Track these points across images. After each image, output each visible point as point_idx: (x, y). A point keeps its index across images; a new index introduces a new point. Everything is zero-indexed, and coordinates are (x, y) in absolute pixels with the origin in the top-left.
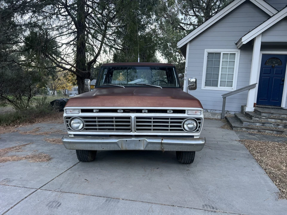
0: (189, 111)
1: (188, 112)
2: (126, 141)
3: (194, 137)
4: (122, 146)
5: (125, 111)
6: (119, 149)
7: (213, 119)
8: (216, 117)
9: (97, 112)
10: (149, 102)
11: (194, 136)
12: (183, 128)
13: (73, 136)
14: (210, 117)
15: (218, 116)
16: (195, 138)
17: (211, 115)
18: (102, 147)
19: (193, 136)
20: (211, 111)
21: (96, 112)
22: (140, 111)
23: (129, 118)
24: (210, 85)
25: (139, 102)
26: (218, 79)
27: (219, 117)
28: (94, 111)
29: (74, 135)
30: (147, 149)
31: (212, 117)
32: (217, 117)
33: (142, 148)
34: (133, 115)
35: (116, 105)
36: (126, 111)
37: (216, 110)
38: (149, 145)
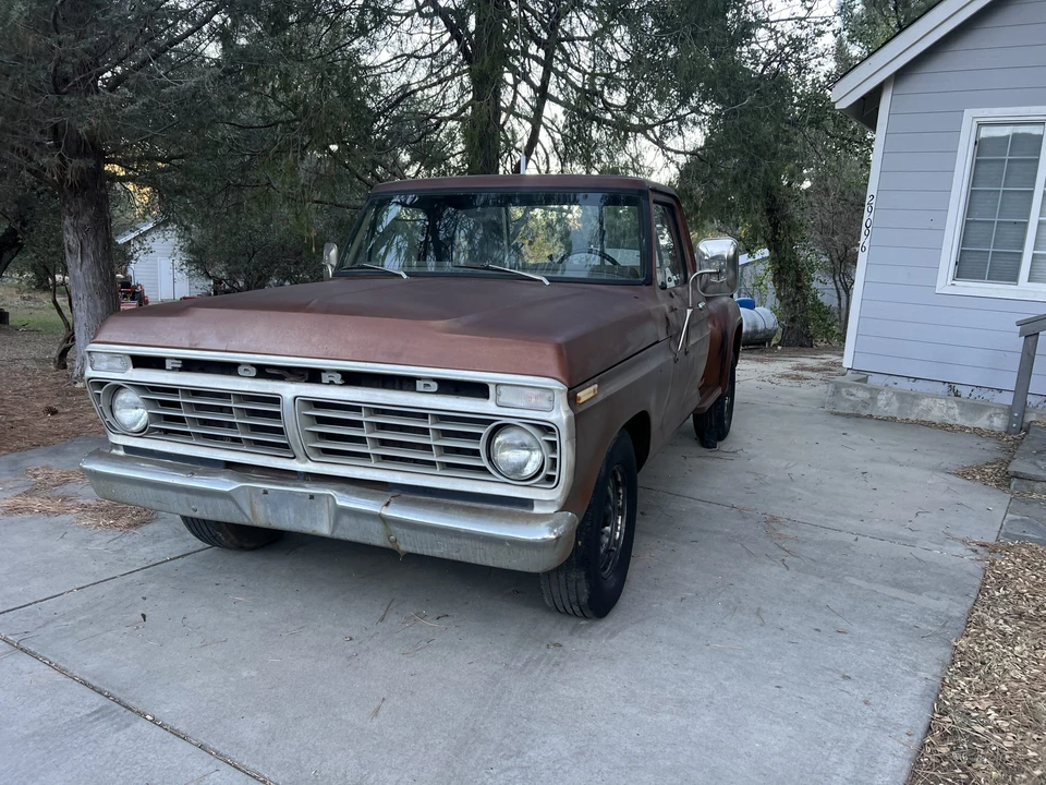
0: (502, 389)
1: (498, 395)
2: (265, 492)
3: (532, 507)
4: (253, 512)
5: (263, 372)
6: (246, 522)
7: (963, 428)
8: (982, 422)
9: (180, 370)
10: (350, 338)
11: (532, 500)
12: (485, 463)
13: (121, 453)
14: (951, 422)
15: (995, 419)
16: (537, 510)
17: (957, 411)
18: (189, 505)
19: (528, 503)
20: (974, 394)
21: (174, 369)
22: (313, 376)
23: (275, 400)
24: (976, 275)
25: (314, 340)
26: (1021, 245)
27: (999, 423)
28: (169, 364)
29: (127, 449)
30: (341, 534)
31: (961, 421)
32: (988, 423)
33: (324, 529)
34: (288, 391)
35: (234, 345)
36: (268, 371)
37: (1000, 391)
38: (346, 520)
